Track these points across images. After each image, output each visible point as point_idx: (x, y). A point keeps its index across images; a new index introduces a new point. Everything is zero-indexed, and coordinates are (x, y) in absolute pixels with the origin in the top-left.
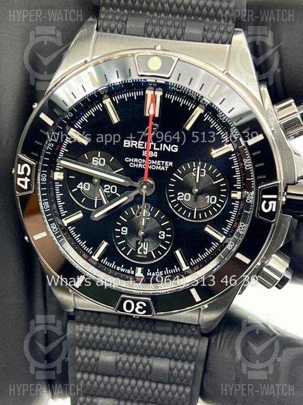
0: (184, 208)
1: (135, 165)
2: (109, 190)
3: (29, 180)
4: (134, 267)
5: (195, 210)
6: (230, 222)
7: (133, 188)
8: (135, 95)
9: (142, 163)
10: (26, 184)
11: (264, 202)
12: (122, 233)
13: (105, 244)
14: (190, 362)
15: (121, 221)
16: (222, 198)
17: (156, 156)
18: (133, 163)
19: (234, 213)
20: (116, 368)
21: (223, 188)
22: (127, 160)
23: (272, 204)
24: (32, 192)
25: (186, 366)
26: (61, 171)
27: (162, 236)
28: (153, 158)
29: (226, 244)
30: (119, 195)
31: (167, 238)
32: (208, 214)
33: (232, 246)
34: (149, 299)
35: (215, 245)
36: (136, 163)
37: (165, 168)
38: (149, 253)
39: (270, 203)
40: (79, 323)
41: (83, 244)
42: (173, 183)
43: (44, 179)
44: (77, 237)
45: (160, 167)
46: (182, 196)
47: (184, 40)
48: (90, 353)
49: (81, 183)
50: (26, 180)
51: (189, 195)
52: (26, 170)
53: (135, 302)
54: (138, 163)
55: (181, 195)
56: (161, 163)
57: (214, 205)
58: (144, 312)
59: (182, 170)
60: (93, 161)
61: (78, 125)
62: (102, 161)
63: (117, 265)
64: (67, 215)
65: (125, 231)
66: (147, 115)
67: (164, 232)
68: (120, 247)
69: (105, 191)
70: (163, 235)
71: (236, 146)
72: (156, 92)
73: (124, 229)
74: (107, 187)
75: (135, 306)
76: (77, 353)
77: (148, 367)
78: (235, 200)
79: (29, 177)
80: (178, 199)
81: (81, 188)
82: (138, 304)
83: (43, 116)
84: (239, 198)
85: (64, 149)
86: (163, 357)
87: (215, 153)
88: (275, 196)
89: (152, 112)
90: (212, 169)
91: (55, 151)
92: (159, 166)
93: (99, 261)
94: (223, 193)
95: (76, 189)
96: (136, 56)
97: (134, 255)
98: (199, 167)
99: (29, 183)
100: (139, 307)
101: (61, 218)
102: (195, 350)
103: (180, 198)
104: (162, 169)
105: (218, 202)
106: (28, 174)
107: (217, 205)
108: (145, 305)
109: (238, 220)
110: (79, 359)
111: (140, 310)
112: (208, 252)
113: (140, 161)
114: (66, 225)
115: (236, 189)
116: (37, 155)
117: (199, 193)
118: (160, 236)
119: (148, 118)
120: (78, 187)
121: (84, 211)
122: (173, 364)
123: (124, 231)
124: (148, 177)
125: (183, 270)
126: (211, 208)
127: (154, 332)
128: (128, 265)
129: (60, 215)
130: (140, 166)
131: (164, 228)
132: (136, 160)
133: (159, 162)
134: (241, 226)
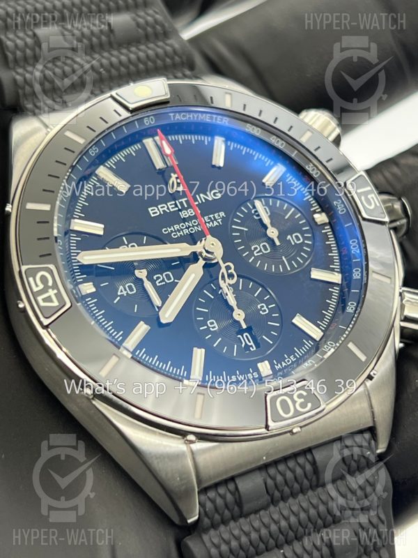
0: (270, 263)
1: (179, 234)
2: (163, 280)
4: (253, 366)
5: (284, 259)
6: (334, 255)
8: (131, 150)
9: (186, 228)
10: (54, 298)
12: (212, 330)
15: (201, 314)
16: (306, 232)
18: (175, 231)
19: (332, 243)
21: (300, 219)
22: (165, 231)
23: (373, 198)
24: (68, 305)
26: (85, 281)
27: (265, 311)
30: (179, 281)
31: (271, 311)
32: (302, 258)
35: (335, 291)
36: (179, 231)
37: (218, 222)
39: (369, 197)
41: (168, 367)
42: (236, 237)
44: (154, 361)
45: (211, 223)
46: (258, 250)
49: (121, 287)
50: (52, 293)
53: (290, 395)
54: (182, 230)
55: (256, 248)
56: (210, 218)
57: (303, 244)
58: (309, 405)
59: (239, 218)
64: (125, 336)
67: (263, 305)
69: (158, 285)
70: (265, 308)
73: (212, 323)
74: (158, 278)
75: (294, 402)
78: (323, 226)
79: (53, 288)
80: (256, 255)
81: (125, 293)
82: (295, 397)
84: (326, 220)
85: (74, 250)
87: (269, 180)
90: (274, 203)
92: (209, 223)
93: (204, 380)
94: (304, 225)
95: (119, 298)
99: (57, 296)
100: (299, 401)
101: (121, 342)
103: (257, 253)
104: (215, 225)
105: (305, 238)
106: (50, 283)
108: (305, 393)
112: (332, 303)
113: (183, 226)
114: (131, 349)
115: (316, 213)
118: (261, 312)
120: (119, 294)
121: (146, 320)
123: (213, 326)
125: (317, 340)
128: (244, 368)
129: (117, 340)
130: (186, 231)
131: (260, 299)
132: (177, 227)
133: (206, 218)
134: (354, 244)
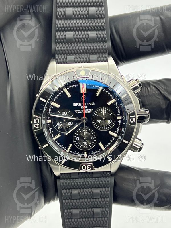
0: (100, 126)
1: (79, 113)
2: (70, 124)
3: (39, 125)
4: (83, 152)
5: (104, 126)
6: (118, 129)
7: (79, 121)
8: (75, 86)
10: (38, 126)
11: (131, 119)
12: (77, 140)
13: (71, 145)
14: (108, 188)
15: (76, 135)
16: (114, 120)
17: (86, 108)
19: (119, 125)
20: (79, 195)
21: (114, 116)
23: (134, 119)
24: (41, 129)
25: (107, 189)
26: (50, 119)
28: (86, 109)
29: (118, 138)
30: (74, 125)
31: (95, 139)
32: (109, 127)
33: (120, 138)
34: (92, 163)
35: (114, 139)
36: (79, 112)
37: (90, 112)
38: (88, 146)
39: (133, 119)
40: (62, 179)
41: (62, 147)
42: (94, 117)
43: (44, 123)
44: (59, 144)
45: (88, 112)
47: (90, 62)
48: (68, 191)
49: (58, 123)
50: (38, 125)
51: (101, 121)
52: (37, 121)
53: (86, 165)
55: (98, 121)
56: (89, 110)
57: (111, 123)
58: (90, 169)
59: (97, 111)
60: (62, 113)
61: (54, 100)
62: (65, 113)
63: (76, 152)
64: (54, 136)
65: (78, 139)
66: (81, 92)
67: (93, 137)
68: (77, 145)
69: (68, 124)
70: (93, 138)
71: (116, 99)
72: (84, 84)
73: (78, 138)
74: (69, 123)
75: (87, 167)
76: (62, 192)
77: (91, 193)
78: (119, 120)
79: (39, 123)
80: (97, 123)
82: (88, 166)
83: (41, 99)
84: (120, 119)
85: (50, 110)
86: (97, 188)
87: (109, 103)
88: (134, 116)
89: (83, 91)
90: (109, 110)
91: (47, 112)
93: (69, 152)
94: (114, 118)
96: (75, 71)
97: (82, 147)
98: (103, 110)
99: (39, 126)
100: (88, 167)
101: (52, 138)
102: (109, 182)
105: (112, 122)
106: (38, 122)
107: (112, 123)
108: (90, 166)
109: (121, 127)
110: (64, 194)
111: (89, 168)
112: (111, 141)
114: (54, 140)
115: (118, 116)
116: (41, 114)
117: (105, 120)
118: (92, 139)
119: (82, 94)
120: (57, 124)
121: (61, 134)
122: (101, 189)
124: (85, 116)
125: (103, 150)
126: (110, 125)
127: (92, 178)
128: (81, 152)
129: (52, 136)
130: (81, 112)
131: (93, 135)
132: (79, 110)
133: (88, 110)
134: (123, 129)
